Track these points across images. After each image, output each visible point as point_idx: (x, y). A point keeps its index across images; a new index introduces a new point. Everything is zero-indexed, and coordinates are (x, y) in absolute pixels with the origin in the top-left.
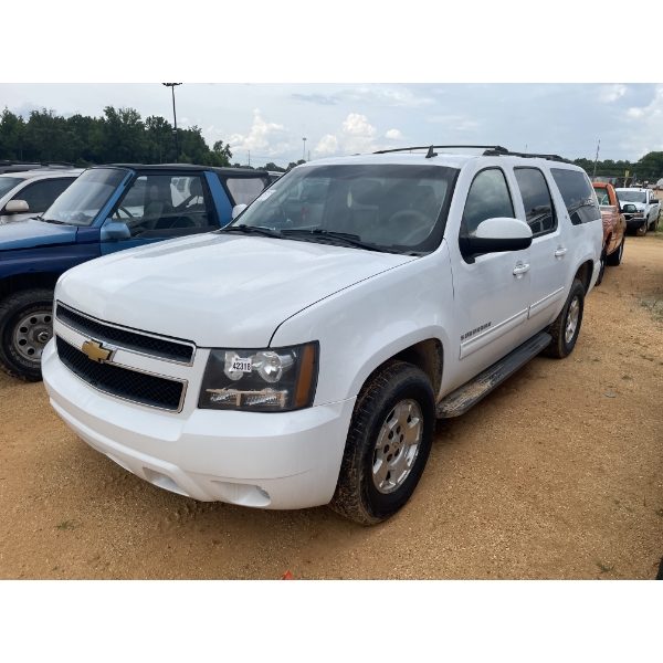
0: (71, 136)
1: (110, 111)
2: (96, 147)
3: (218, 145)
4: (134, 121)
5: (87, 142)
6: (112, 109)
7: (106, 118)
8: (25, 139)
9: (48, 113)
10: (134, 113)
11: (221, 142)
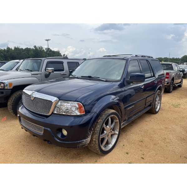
0: (25, 53)
2: (31, 56)
3: (64, 55)
4: (41, 49)
5: (29, 54)
6: (36, 46)
7: (34, 48)
8: (12, 54)
9: (19, 47)
10: (42, 47)
11: (65, 54)
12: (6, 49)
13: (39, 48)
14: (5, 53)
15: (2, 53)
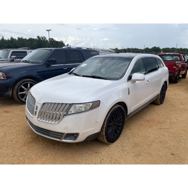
0: (28, 43)
1: (38, 37)
2: (35, 47)
3: (68, 45)
4: (45, 39)
5: (32, 45)
7: (37, 39)
8: (16, 44)
9: (22, 37)
10: (45, 37)
12: (10, 39)
13: (43, 38)
14: (9, 44)
15: (6, 43)
